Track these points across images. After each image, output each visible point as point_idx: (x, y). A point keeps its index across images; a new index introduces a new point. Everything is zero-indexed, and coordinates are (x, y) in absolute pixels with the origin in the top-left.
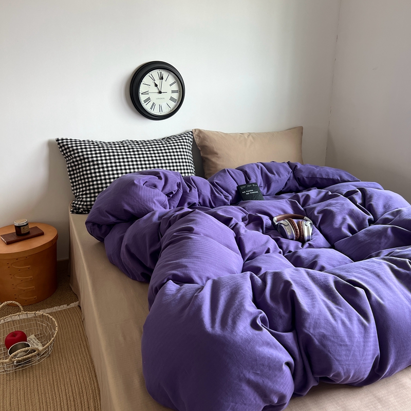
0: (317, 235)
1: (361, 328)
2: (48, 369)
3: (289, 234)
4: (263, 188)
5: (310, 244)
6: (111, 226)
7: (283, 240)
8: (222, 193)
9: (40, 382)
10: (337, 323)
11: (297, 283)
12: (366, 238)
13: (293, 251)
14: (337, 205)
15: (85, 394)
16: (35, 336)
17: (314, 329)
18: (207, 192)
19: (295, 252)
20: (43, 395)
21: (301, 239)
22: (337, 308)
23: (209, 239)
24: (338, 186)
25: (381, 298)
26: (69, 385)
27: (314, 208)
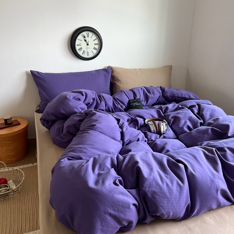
0: (169, 131)
2: (17, 200)
3: (152, 130)
4: (144, 102)
5: (164, 136)
6: (54, 122)
7: (149, 133)
8: (119, 104)
9: (12, 207)
10: (163, 184)
12: (196, 134)
13: (154, 140)
14: (182, 113)
16: (13, 181)
17: (149, 188)
18: (110, 104)
19: (155, 141)
20: (13, 214)
21: (159, 133)
22: (165, 176)
24: (186, 102)
25: (194, 171)
26: (28, 210)
27: (169, 115)
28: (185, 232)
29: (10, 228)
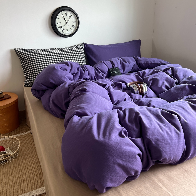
0: (150, 91)
1: (176, 135)
2: (16, 164)
3: (135, 91)
4: (121, 70)
5: (146, 96)
6: (44, 91)
7: (133, 94)
8: (101, 73)
9: (13, 171)
10: (164, 132)
11: (142, 113)
12: (175, 91)
13: (138, 99)
14: (159, 76)
15: (35, 176)
16: (9, 148)
17: (152, 136)
18: (93, 73)
19: (139, 100)
20: (14, 177)
21: (142, 93)
22: (164, 125)
23: (95, 94)
24: (160, 67)
25: (186, 119)
26: (27, 171)
27: (148, 78)
28: (182, 174)
29: (14, 189)
